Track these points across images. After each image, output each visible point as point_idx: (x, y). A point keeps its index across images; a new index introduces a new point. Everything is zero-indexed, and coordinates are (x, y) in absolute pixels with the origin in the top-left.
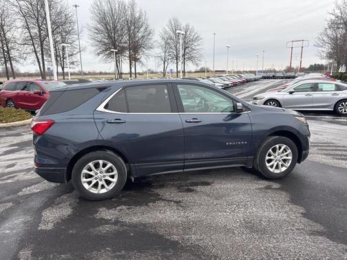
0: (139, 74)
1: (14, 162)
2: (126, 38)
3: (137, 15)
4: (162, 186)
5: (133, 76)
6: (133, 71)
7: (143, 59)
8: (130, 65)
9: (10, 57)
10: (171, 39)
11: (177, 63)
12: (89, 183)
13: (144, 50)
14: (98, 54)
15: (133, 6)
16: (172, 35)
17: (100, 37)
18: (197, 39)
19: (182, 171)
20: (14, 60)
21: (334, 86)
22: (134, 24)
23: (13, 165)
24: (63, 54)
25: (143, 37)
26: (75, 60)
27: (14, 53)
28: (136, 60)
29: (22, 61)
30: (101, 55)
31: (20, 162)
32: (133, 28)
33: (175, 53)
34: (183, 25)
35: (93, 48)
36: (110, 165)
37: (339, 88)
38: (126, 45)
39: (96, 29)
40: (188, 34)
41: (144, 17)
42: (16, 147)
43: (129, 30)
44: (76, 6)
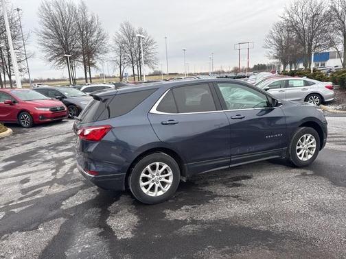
0: (94, 78)
1: (25, 177)
2: (79, 43)
3: (89, 19)
4: (207, 184)
5: (89, 81)
6: (88, 76)
7: (98, 64)
8: (85, 70)
10: (125, 43)
11: (133, 67)
12: (146, 187)
13: (98, 54)
14: (50, 60)
15: (83, 9)
16: (126, 39)
17: (50, 42)
18: (151, 43)
19: (228, 167)
21: (302, 82)
22: (86, 28)
23: (27, 180)
24: (9, 61)
25: (96, 41)
26: (23, 67)
28: (90, 65)
30: (53, 61)
31: (32, 176)
32: (85, 32)
33: (131, 57)
34: (136, 29)
35: (44, 54)
36: (165, 166)
37: (307, 84)
38: (80, 50)
39: (46, 34)
42: (13, 162)
43: (82, 35)
44: (18, 10)
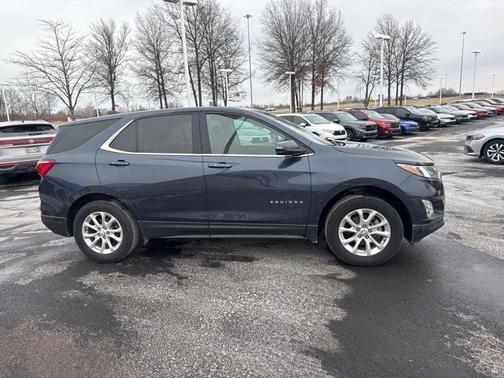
2: (309, 53)
7: (334, 82)
8: (313, 92)
9: (164, 90)
12: (92, 239)
13: (336, 68)
14: (269, 80)
18: (426, 44)
19: (207, 236)
20: (169, 93)
25: (335, 49)
27: (169, 85)
28: (323, 84)
29: (176, 94)
30: (274, 82)
33: (387, 69)
34: (402, 24)
35: (262, 72)
36: (112, 218)
38: (307, 64)
39: (268, 45)
40: (410, 37)
41: (337, 20)
43: (314, 41)
44: (248, 16)
